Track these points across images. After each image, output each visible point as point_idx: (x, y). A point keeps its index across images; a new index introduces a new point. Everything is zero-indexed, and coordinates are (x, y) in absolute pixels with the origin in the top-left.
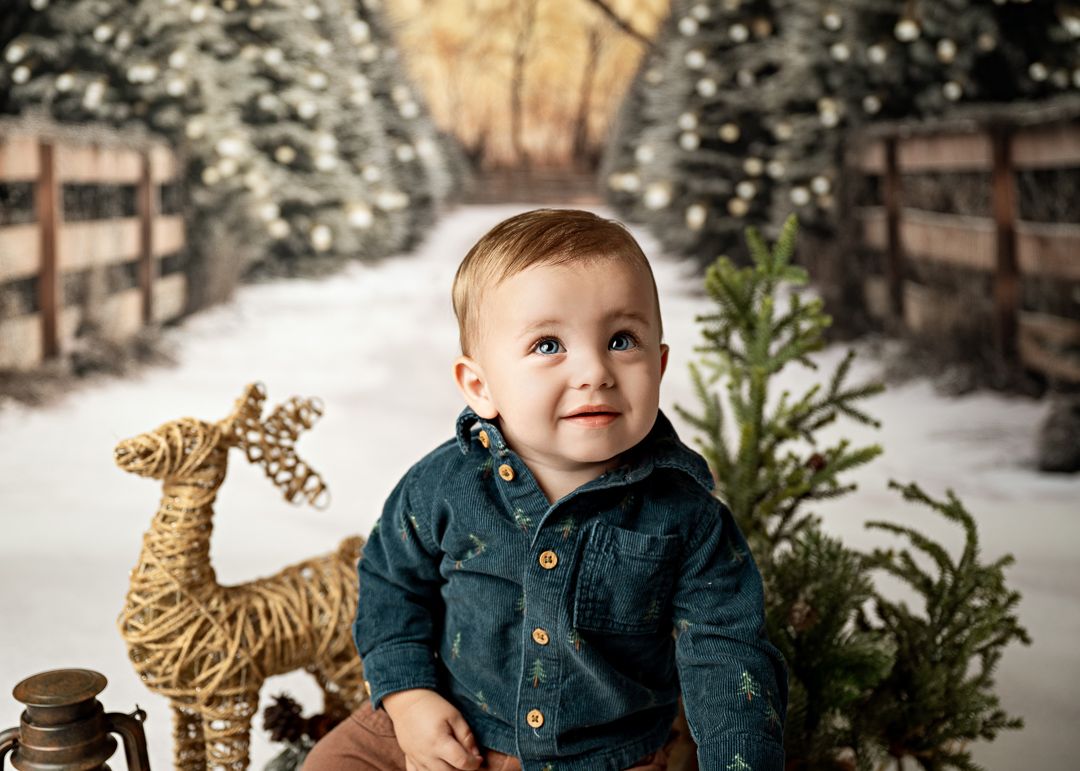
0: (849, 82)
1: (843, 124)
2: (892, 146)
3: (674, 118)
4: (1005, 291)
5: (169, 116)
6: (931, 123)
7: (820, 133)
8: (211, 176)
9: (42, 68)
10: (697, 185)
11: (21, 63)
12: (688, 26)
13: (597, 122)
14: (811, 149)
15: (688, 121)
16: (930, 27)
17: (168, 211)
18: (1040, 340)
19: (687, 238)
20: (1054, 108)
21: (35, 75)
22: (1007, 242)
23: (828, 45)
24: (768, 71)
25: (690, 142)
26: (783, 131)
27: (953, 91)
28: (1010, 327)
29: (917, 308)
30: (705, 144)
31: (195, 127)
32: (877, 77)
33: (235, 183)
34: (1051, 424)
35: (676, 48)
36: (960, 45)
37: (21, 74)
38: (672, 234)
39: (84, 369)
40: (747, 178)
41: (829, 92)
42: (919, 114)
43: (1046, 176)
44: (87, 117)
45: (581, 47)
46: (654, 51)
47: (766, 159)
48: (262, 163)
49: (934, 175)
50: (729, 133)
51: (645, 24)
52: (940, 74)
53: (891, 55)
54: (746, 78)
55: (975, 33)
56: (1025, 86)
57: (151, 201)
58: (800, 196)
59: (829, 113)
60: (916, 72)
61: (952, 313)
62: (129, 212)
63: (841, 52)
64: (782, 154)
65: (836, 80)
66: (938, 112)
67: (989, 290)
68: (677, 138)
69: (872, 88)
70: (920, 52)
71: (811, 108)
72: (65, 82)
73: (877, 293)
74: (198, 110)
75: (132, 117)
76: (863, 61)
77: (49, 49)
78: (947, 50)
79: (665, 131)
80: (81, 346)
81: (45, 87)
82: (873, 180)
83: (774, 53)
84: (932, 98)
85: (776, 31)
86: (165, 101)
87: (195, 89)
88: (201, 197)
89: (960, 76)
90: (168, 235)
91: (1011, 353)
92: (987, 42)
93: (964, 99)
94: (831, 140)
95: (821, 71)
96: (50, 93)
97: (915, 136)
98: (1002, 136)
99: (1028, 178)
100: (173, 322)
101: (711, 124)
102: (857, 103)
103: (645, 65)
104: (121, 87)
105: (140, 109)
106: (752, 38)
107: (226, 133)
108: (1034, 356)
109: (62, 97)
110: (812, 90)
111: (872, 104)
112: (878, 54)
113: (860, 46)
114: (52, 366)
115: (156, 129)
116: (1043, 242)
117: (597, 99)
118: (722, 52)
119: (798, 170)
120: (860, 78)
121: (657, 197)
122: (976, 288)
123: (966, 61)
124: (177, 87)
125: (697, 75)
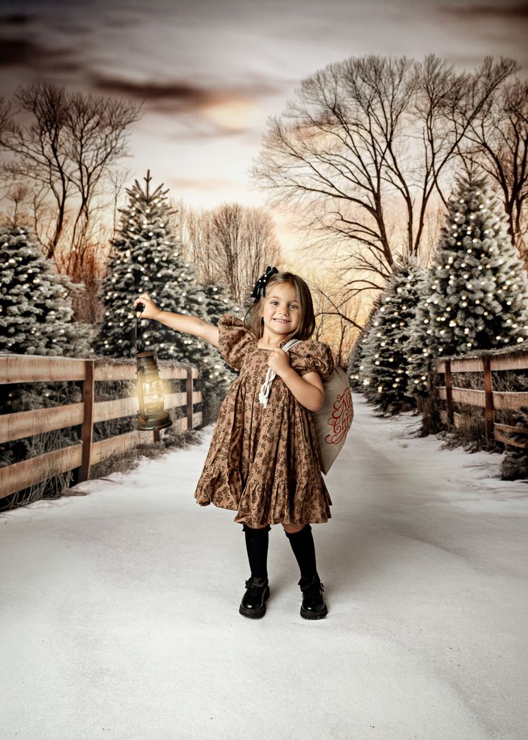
0: (433, 342)
1: (430, 356)
2: (448, 364)
3: (373, 355)
4: (489, 414)
5: (197, 356)
6: (462, 356)
7: (422, 359)
8: (211, 377)
9: (155, 340)
10: (380, 378)
11: (147, 340)
12: (376, 324)
13: (345, 356)
14: (420, 365)
15: (377, 356)
16: (461, 324)
17: (196, 390)
18: (502, 432)
19: (377, 396)
20: (504, 351)
21: (151, 344)
22: (490, 397)
23: (425, 330)
24: (405, 338)
25: (377, 363)
26: (410, 360)
27: (469, 345)
28: (491, 427)
29: (458, 420)
30: (382, 364)
31: (206, 360)
32: (442, 340)
33: (220, 379)
34: (505, 462)
35: (372, 331)
36: (471, 329)
37: (148, 343)
38: (372, 395)
39: (168, 445)
40: (398, 376)
41: (426, 346)
42: (458, 354)
43: (502, 374)
44: (170, 357)
45: (339, 331)
46: (364, 332)
47: (405, 370)
48: (229, 372)
49: (463, 373)
50: (391, 360)
51: (361, 323)
52: (464, 339)
53: (447, 333)
54: (396, 341)
55: (476, 325)
56: (494, 343)
57: (191, 385)
58: (416, 382)
59: (426, 352)
60: (456, 339)
61: (470, 422)
62: (184, 390)
63: (429, 332)
64: (410, 366)
65: (427, 341)
66: (464, 353)
67: (483, 414)
68: (373, 362)
69: (441, 344)
70: (457, 331)
71: (420, 351)
72: (162, 345)
73: (444, 415)
74: (208, 354)
75: (185, 357)
76: (437, 335)
77: (157, 334)
78: (467, 331)
79: (369, 359)
80: (167, 436)
81: (156, 347)
82: (442, 375)
83: (405, 333)
84: (463, 347)
85: (406, 325)
86: (196, 351)
87: (206, 347)
88: (207, 384)
89: (472, 340)
90: (197, 398)
91: (491, 436)
92: (480, 328)
93: (473, 348)
94: (427, 362)
95: (422, 338)
96: (157, 349)
97: (456, 360)
98: (487, 360)
99: (496, 374)
100: (198, 428)
101: (384, 357)
102: (436, 349)
103: (361, 337)
104: (181, 346)
105: (187, 354)
106: (398, 328)
107: (217, 361)
108: (499, 437)
109: (162, 350)
110: (420, 346)
111: (441, 350)
112: (442, 332)
113: (436, 330)
114: (157, 443)
115: (192, 361)
116: (502, 397)
117: (344, 349)
118: (387, 332)
119: (415, 373)
120: (437, 341)
121: (366, 382)
122: (479, 413)
123: (474, 335)
124: (200, 346)
125: (379, 340)
